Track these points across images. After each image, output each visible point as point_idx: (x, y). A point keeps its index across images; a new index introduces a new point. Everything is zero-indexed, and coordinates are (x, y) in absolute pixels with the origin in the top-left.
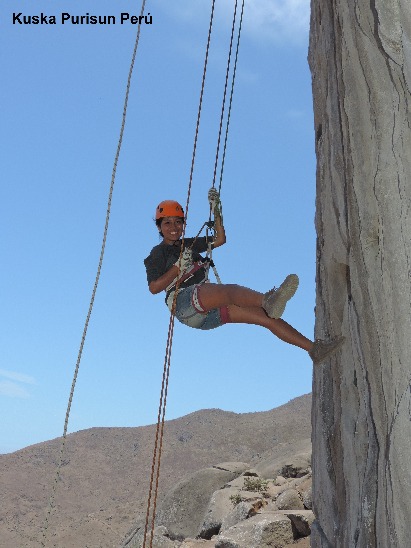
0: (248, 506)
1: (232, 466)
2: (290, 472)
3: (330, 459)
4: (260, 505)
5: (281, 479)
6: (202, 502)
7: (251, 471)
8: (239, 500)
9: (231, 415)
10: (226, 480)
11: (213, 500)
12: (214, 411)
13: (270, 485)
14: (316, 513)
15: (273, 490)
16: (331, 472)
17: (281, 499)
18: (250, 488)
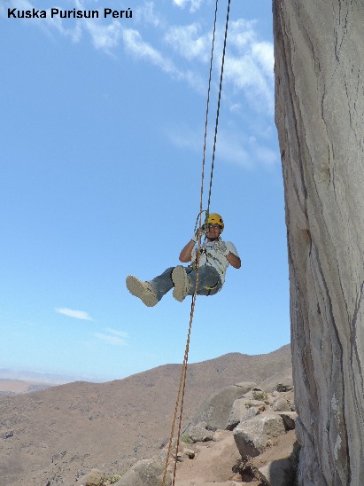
0: (256, 409)
1: (245, 384)
2: (282, 389)
3: (305, 372)
4: (264, 409)
5: (276, 392)
6: (228, 407)
7: (258, 388)
8: (250, 406)
9: (246, 356)
10: (241, 393)
11: (234, 405)
12: (236, 354)
13: (269, 396)
14: (298, 413)
15: (271, 399)
16: (307, 382)
17: (276, 404)
18: (257, 398)
